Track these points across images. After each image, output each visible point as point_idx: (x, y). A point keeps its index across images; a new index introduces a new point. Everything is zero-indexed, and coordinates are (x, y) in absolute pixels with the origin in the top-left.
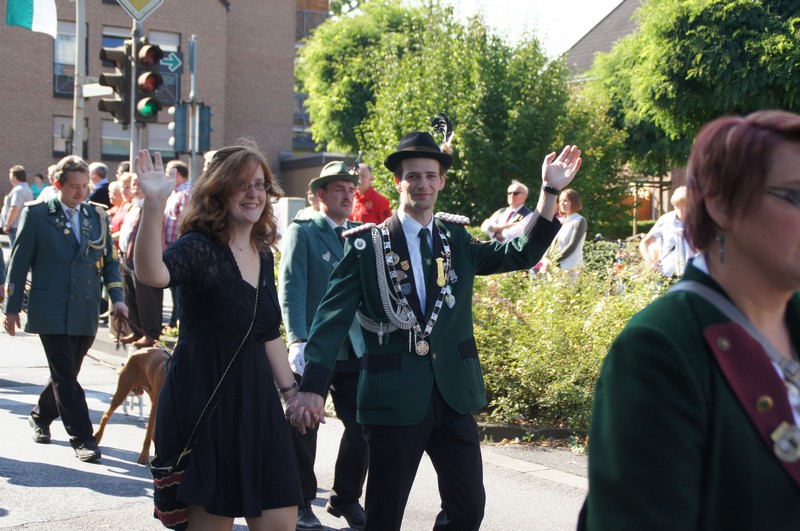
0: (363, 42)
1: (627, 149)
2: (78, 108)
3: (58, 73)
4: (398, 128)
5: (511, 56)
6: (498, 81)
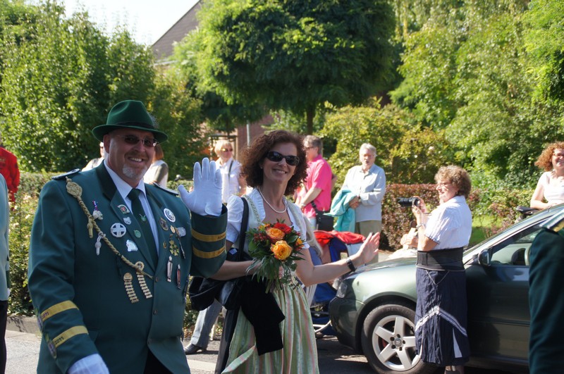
1: (203, 113)
4: (22, 100)
5: (108, 43)
6: (99, 63)
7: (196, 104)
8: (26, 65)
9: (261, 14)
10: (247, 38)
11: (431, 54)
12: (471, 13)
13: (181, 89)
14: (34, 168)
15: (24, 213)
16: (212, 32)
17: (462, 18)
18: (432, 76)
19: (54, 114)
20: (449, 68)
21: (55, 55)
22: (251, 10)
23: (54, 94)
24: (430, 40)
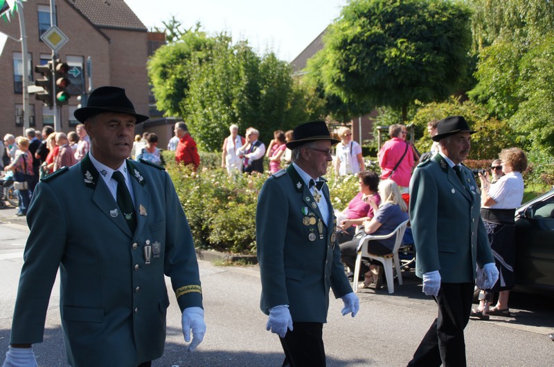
0: (181, 57)
1: (327, 109)
2: (26, 99)
3: (16, 80)
4: (202, 102)
5: (260, 61)
6: (254, 75)
7: (322, 103)
8: (205, 79)
9: (368, 37)
10: (359, 54)
11: (500, 63)
12: (531, 31)
13: (311, 93)
14: (210, 149)
15: (203, 180)
16: (333, 51)
17: (525, 35)
18: (500, 79)
19: (223, 112)
20: (513, 73)
21: (225, 71)
22: (361, 34)
23: (223, 98)
24: (499, 52)
